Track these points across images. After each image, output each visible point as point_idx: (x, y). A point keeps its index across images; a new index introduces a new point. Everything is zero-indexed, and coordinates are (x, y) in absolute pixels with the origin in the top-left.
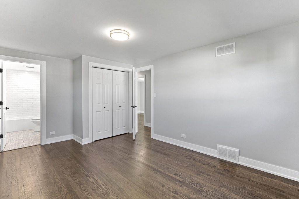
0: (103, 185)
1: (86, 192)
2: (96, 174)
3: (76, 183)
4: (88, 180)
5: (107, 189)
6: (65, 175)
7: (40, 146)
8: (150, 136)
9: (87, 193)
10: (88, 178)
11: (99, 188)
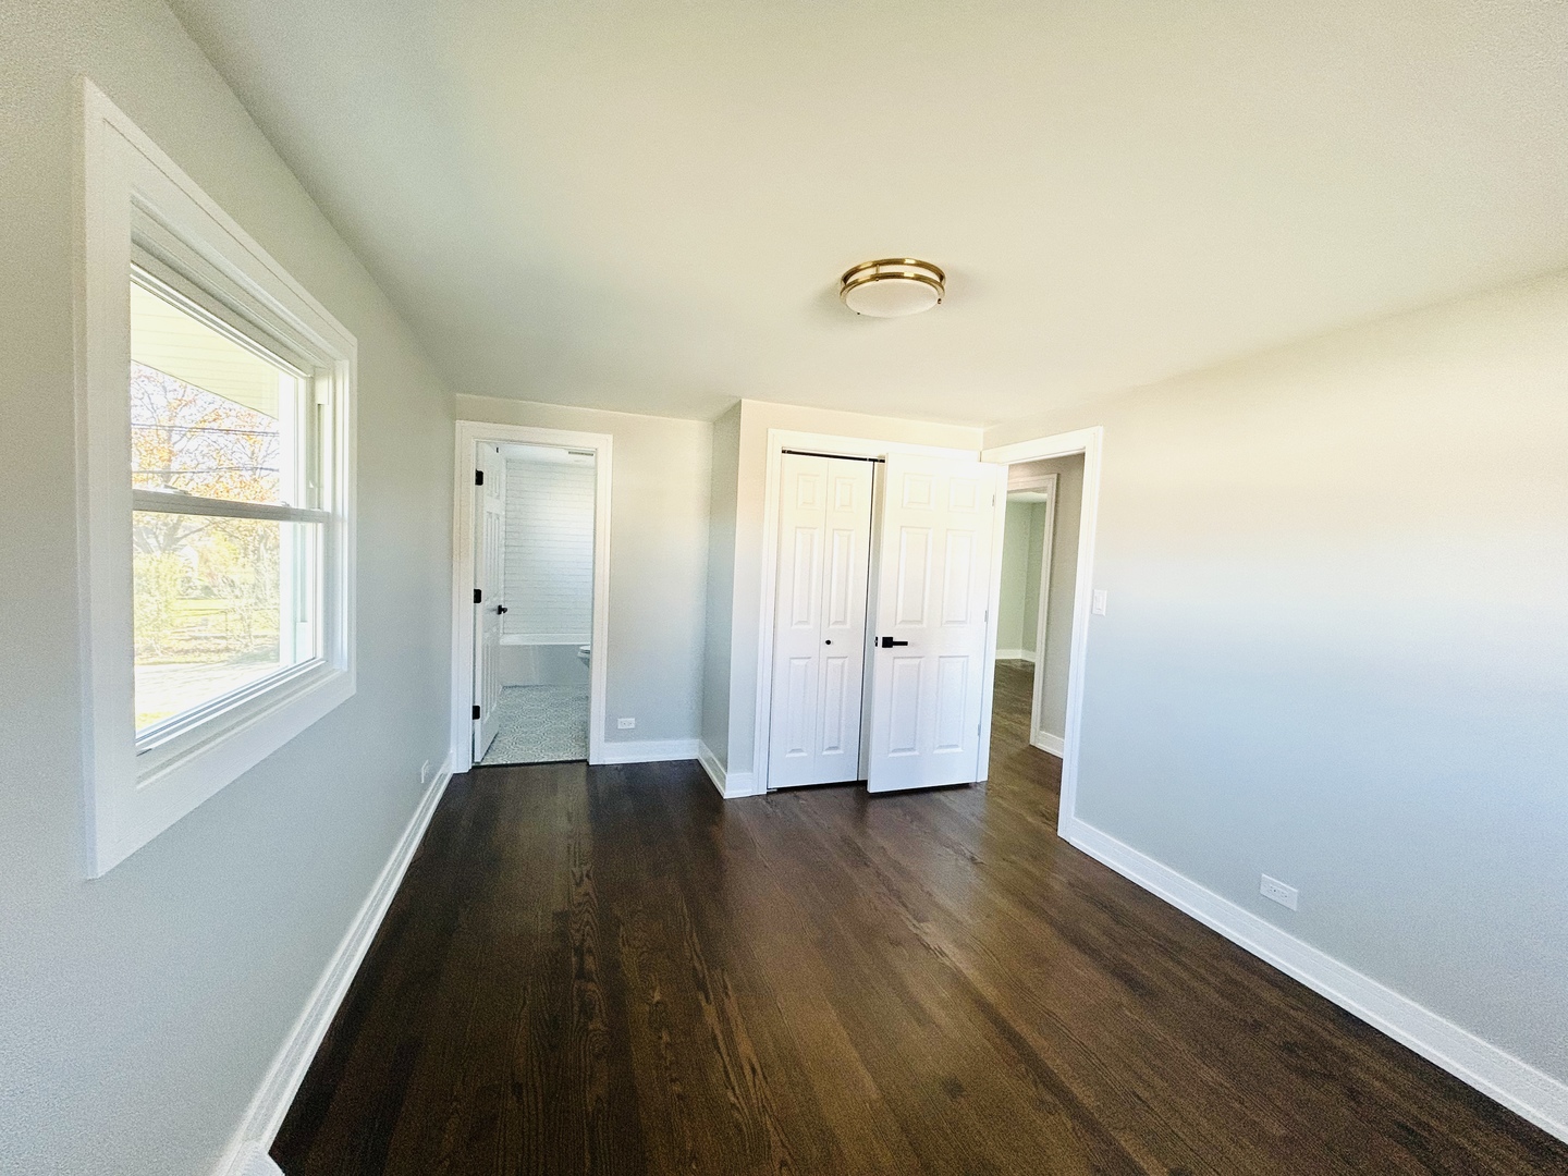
0: (754, 1070)
1: (672, 1081)
2: (738, 988)
3: (647, 1008)
4: (699, 1007)
5: (764, 1106)
6: (624, 945)
7: (583, 768)
8: (1052, 818)
9: (677, 1088)
10: (701, 996)
11: (730, 1083)
